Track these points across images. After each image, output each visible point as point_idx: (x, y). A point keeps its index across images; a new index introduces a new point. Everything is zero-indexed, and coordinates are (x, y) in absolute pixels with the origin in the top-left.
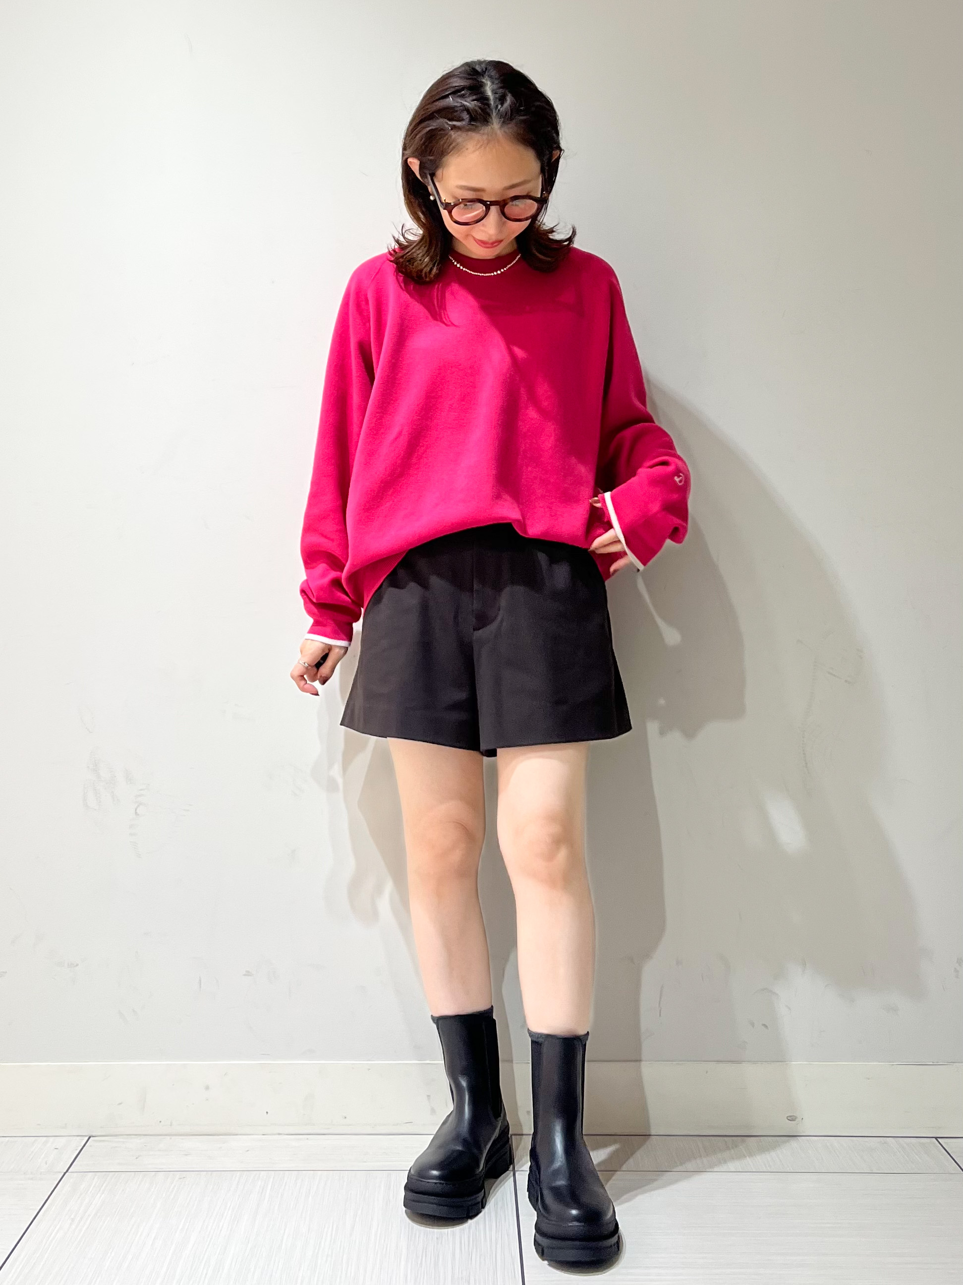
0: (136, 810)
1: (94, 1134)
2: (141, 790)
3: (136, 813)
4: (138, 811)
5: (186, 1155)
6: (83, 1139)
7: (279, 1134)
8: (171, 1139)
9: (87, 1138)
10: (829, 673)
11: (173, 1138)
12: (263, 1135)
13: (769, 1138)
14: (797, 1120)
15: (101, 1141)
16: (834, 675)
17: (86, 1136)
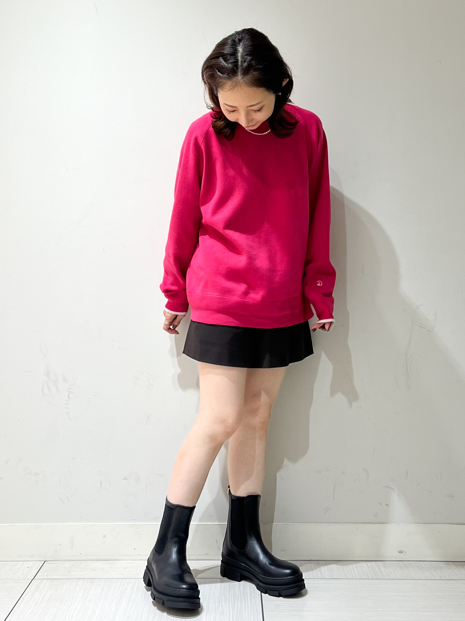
0: (68, 395)
1: (47, 560)
2: (71, 385)
3: (69, 397)
4: (69, 396)
5: (94, 570)
6: (41, 563)
7: (141, 560)
8: (86, 562)
9: (44, 562)
10: (419, 326)
11: (87, 562)
12: (133, 560)
13: (389, 562)
14: (403, 553)
15: (49, 563)
16: (422, 327)
17: (43, 561)
